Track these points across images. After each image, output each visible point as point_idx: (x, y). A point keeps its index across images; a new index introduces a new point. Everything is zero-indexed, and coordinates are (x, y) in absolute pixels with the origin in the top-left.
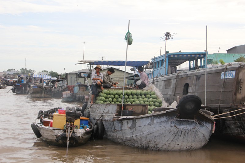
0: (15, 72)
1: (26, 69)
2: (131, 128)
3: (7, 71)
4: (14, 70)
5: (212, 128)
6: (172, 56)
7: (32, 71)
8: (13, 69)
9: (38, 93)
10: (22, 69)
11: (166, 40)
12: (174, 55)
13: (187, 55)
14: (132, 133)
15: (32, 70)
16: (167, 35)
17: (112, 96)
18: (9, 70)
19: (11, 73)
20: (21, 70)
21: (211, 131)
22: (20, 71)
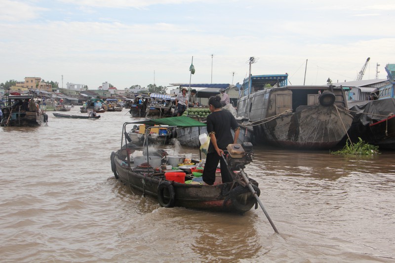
0: (139, 90)
1: (155, 85)
2: (189, 133)
3: (131, 88)
4: (139, 87)
5: (245, 133)
6: (255, 79)
7: (163, 88)
8: (137, 86)
9: (155, 115)
10: (150, 85)
11: (250, 64)
12: (257, 77)
13: (273, 77)
14: (190, 137)
15: (163, 86)
16: (252, 59)
17: (193, 113)
18: (132, 88)
19: (135, 91)
20: (148, 86)
21: (244, 135)
22: (147, 88)
